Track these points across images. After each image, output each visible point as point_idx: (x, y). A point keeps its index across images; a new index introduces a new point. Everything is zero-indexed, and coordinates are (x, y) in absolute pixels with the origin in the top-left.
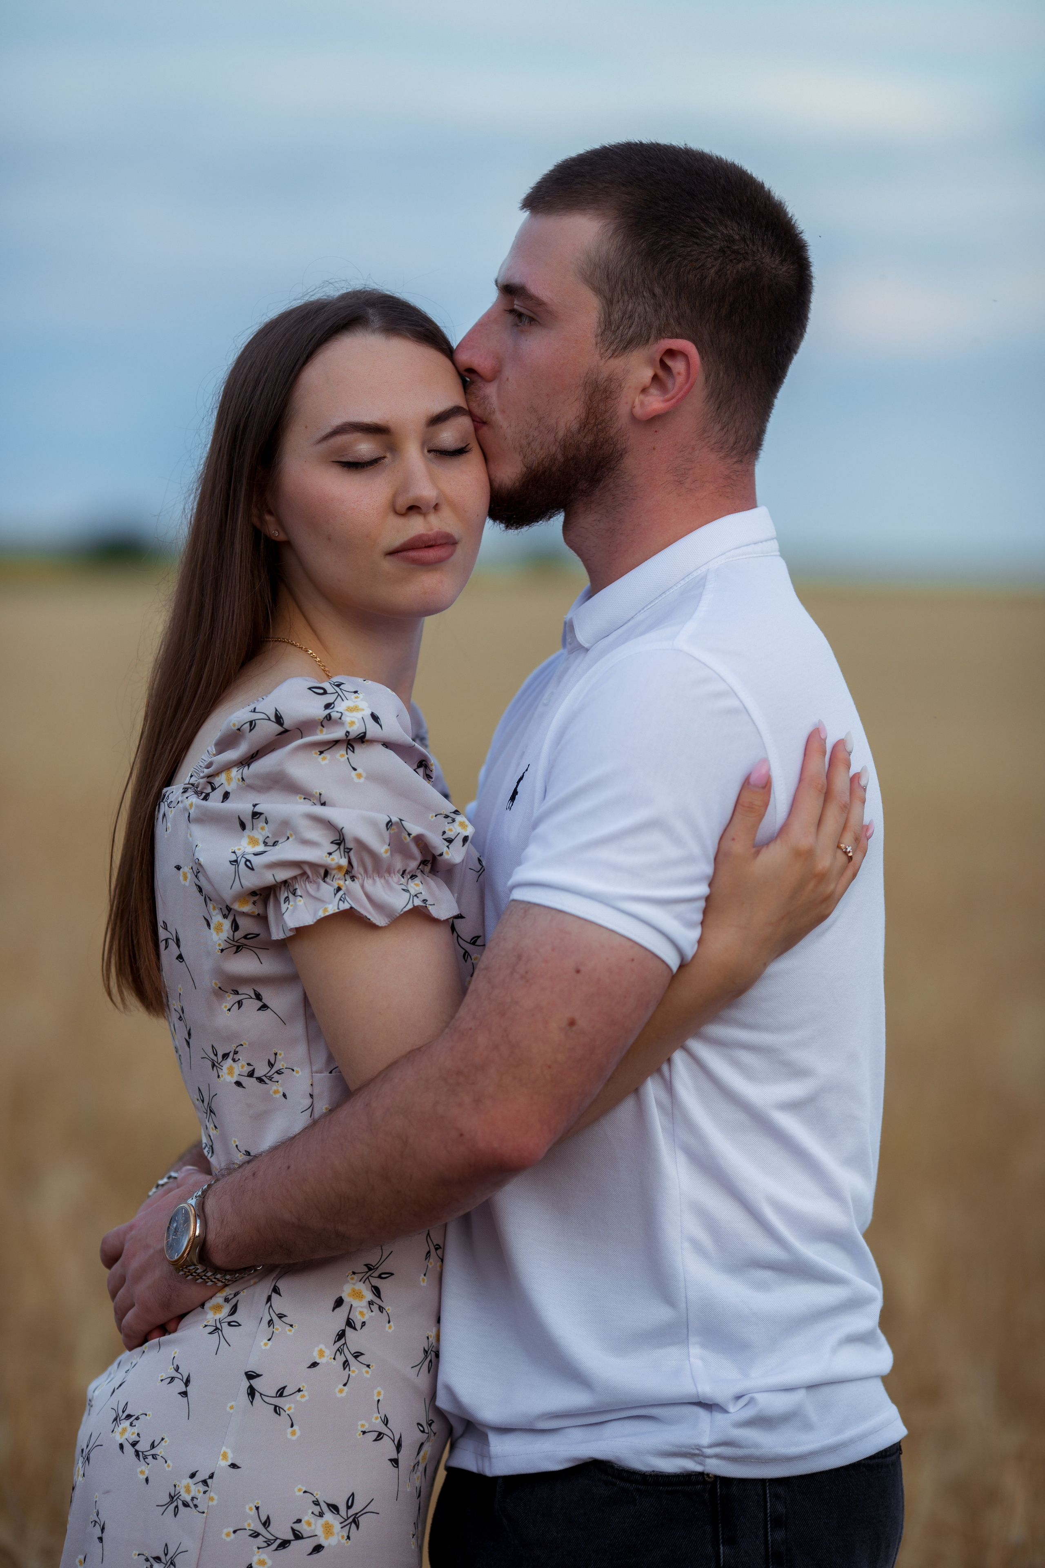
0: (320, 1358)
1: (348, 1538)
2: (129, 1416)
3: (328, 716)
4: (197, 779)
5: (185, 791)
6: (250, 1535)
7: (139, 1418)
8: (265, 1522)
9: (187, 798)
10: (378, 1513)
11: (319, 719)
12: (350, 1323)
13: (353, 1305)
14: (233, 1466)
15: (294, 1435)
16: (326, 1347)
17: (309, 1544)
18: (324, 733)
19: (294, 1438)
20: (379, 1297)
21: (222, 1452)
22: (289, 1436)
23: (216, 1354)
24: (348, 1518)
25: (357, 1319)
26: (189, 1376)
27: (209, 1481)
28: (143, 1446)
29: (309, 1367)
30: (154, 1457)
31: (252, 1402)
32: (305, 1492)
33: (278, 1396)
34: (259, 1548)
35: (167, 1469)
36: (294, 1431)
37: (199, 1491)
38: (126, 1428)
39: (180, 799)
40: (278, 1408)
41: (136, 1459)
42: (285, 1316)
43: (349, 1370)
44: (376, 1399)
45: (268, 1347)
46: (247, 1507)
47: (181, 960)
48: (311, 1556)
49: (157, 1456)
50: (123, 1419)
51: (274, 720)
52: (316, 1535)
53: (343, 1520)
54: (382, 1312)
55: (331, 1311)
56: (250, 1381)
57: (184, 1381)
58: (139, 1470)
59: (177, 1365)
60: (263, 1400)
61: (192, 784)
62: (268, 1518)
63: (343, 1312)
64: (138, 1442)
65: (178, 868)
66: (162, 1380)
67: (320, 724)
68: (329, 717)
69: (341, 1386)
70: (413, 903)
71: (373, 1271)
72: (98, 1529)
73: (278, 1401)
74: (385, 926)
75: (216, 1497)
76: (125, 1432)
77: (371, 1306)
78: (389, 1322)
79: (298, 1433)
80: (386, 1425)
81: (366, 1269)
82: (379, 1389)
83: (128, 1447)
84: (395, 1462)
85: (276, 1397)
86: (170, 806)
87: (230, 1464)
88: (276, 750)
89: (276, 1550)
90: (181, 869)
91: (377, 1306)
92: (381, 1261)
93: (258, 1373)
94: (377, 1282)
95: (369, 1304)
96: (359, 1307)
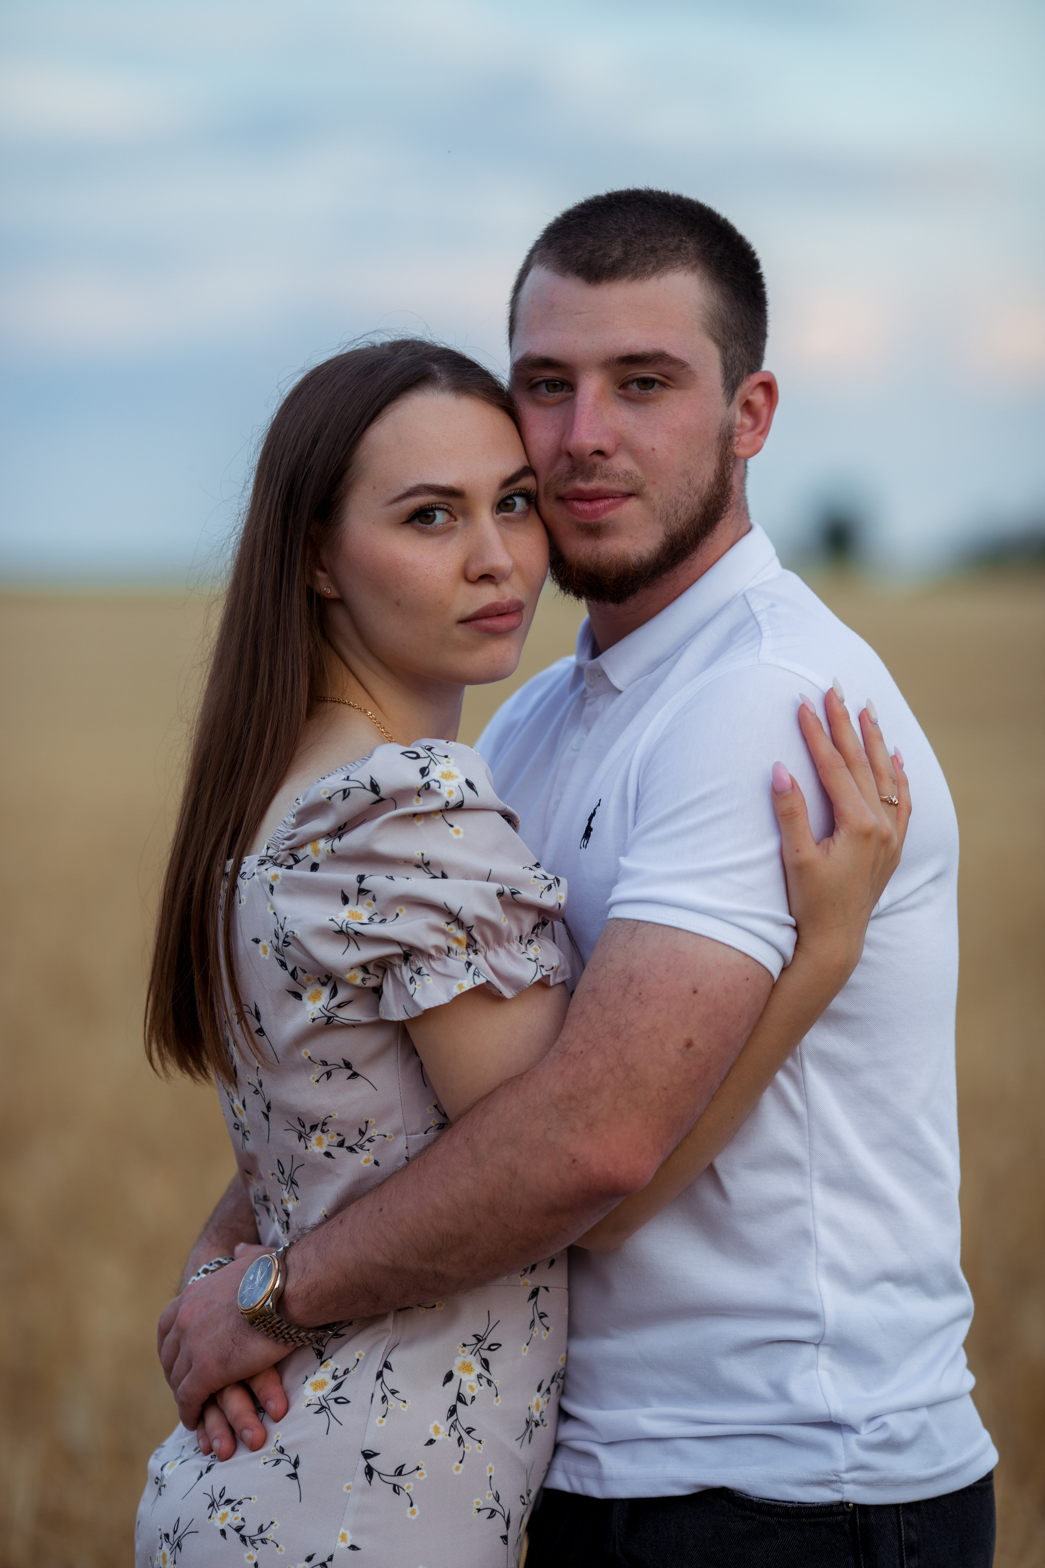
0: (436, 1435)
2: (229, 1501)
3: (427, 784)
4: (276, 852)
5: (262, 863)
7: (242, 1503)
9: (266, 870)
11: (417, 788)
12: (460, 1398)
13: (463, 1380)
14: (353, 1547)
15: (413, 1515)
16: (441, 1423)
18: (421, 803)
19: (414, 1517)
20: (488, 1370)
21: (340, 1534)
22: (409, 1516)
23: (327, 1434)
25: (467, 1394)
26: (298, 1457)
28: (249, 1531)
29: (427, 1445)
30: (263, 1541)
31: (370, 1482)
33: (396, 1474)
35: (279, 1553)
36: (414, 1510)
38: (226, 1514)
39: (255, 871)
40: (397, 1487)
41: (242, 1545)
42: (397, 1392)
43: (464, 1447)
44: (489, 1476)
45: (383, 1424)
47: (262, 1034)
49: (266, 1540)
50: (222, 1505)
51: (370, 788)
54: (490, 1386)
55: (442, 1386)
56: (367, 1460)
57: (293, 1463)
58: (246, 1555)
59: (281, 1447)
60: (381, 1479)
61: (270, 857)
63: (453, 1385)
64: (243, 1527)
65: (257, 941)
67: (417, 793)
68: (427, 786)
69: (457, 1464)
70: (541, 973)
71: (482, 1342)
73: (397, 1480)
74: (513, 998)
76: (226, 1517)
77: (480, 1379)
78: (497, 1396)
80: (498, 1501)
81: (476, 1341)
82: (491, 1465)
83: (230, 1533)
84: (505, 1538)
85: (395, 1476)
86: (243, 877)
87: (349, 1546)
88: (368, 821)
90: (260, 943)
91: (486, 1380)
92: (488, 1332)
93: (375, 1451)
94: (486, 1354)
95: (478, 1377)
96: (468, 1381)
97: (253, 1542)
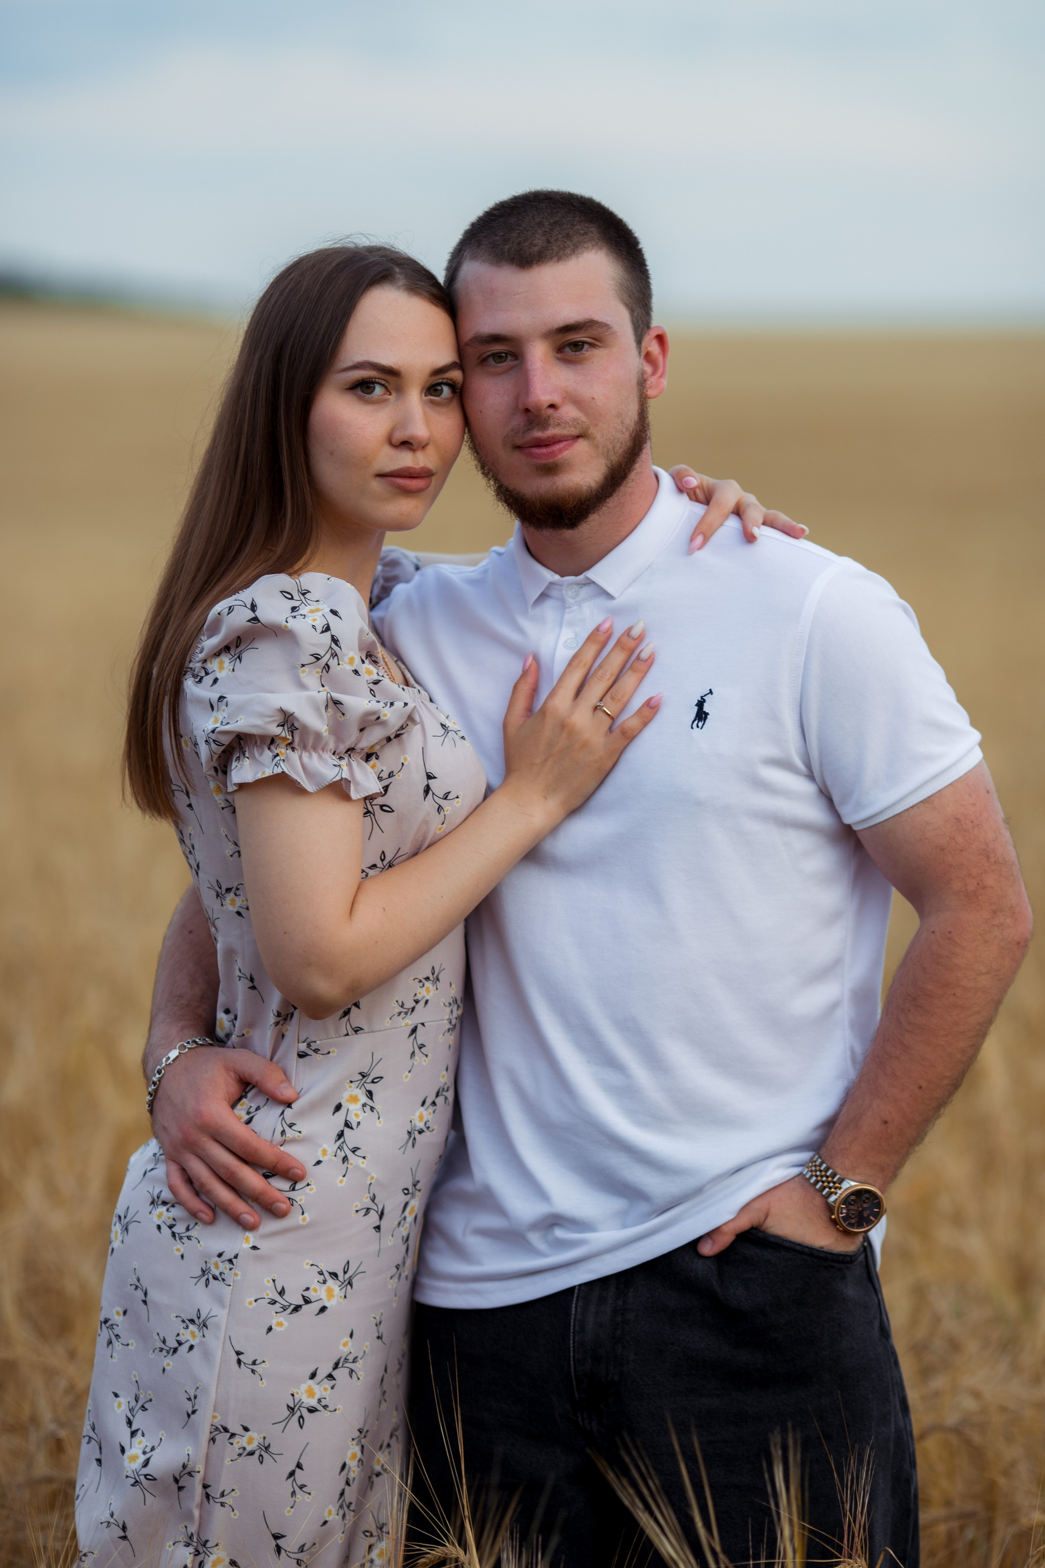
0: (323, 1157)
2: (164, 1203)
4: (194, 664)
6: (269, 1303)
7: (174, 1206)
8: (281, 1292)
12: (347, 1124)
13: (349, 1109)
14: (254, 1248)
15: (304, 1221)
17: (316, 1307)
20: (371, 1099)
21: (245, 1237)
24: (345, 1281)
25: (353, 1120)
27: (234, 1260)
28: (179, 1229)
29: (315, 1165)
30: (189, 1238)
32: (312, 1265)
33: (291, 1190)
34: (276, 1313)
35: (200, 1248)
36: (305, 1218)
37: (226, 1268)
38: (162, 1213)
40: (291, 1200)
41: (173, 1239)
42: (295, 1125)
43: (348, 1163)
44: (369, 1183)
46: (266, 1280)
48: (318, 1316)
49: (192, 1237)
50: (159, 1204)
51: (249, 607)
52: (321, 1299)
53: (341, 1283)
54: (371, 1112)
58: (170, 1249)
61: (190, 668)
62: (283, 1288)
63: (341, 1114)
64: (174, 1224)
69: (341, 1178)
71: (368, 1079)
72: (140, 1293)
73: (291, 1195)
75: (239, 1273)
76: (162, 1216)
77: (364, 1108)
78: (379, 1118)
80: (373, 1201)
81: (361, 1077)
83: (164, 1228)
84: (377, 1228)
87: (251, 1246)
89: (291, 1313)
91: (370, 1107)
92: (371, 1068)
94: (370, 1087)
95: (363, 1106)
96: (354, 1110)
97: (181, 1238)
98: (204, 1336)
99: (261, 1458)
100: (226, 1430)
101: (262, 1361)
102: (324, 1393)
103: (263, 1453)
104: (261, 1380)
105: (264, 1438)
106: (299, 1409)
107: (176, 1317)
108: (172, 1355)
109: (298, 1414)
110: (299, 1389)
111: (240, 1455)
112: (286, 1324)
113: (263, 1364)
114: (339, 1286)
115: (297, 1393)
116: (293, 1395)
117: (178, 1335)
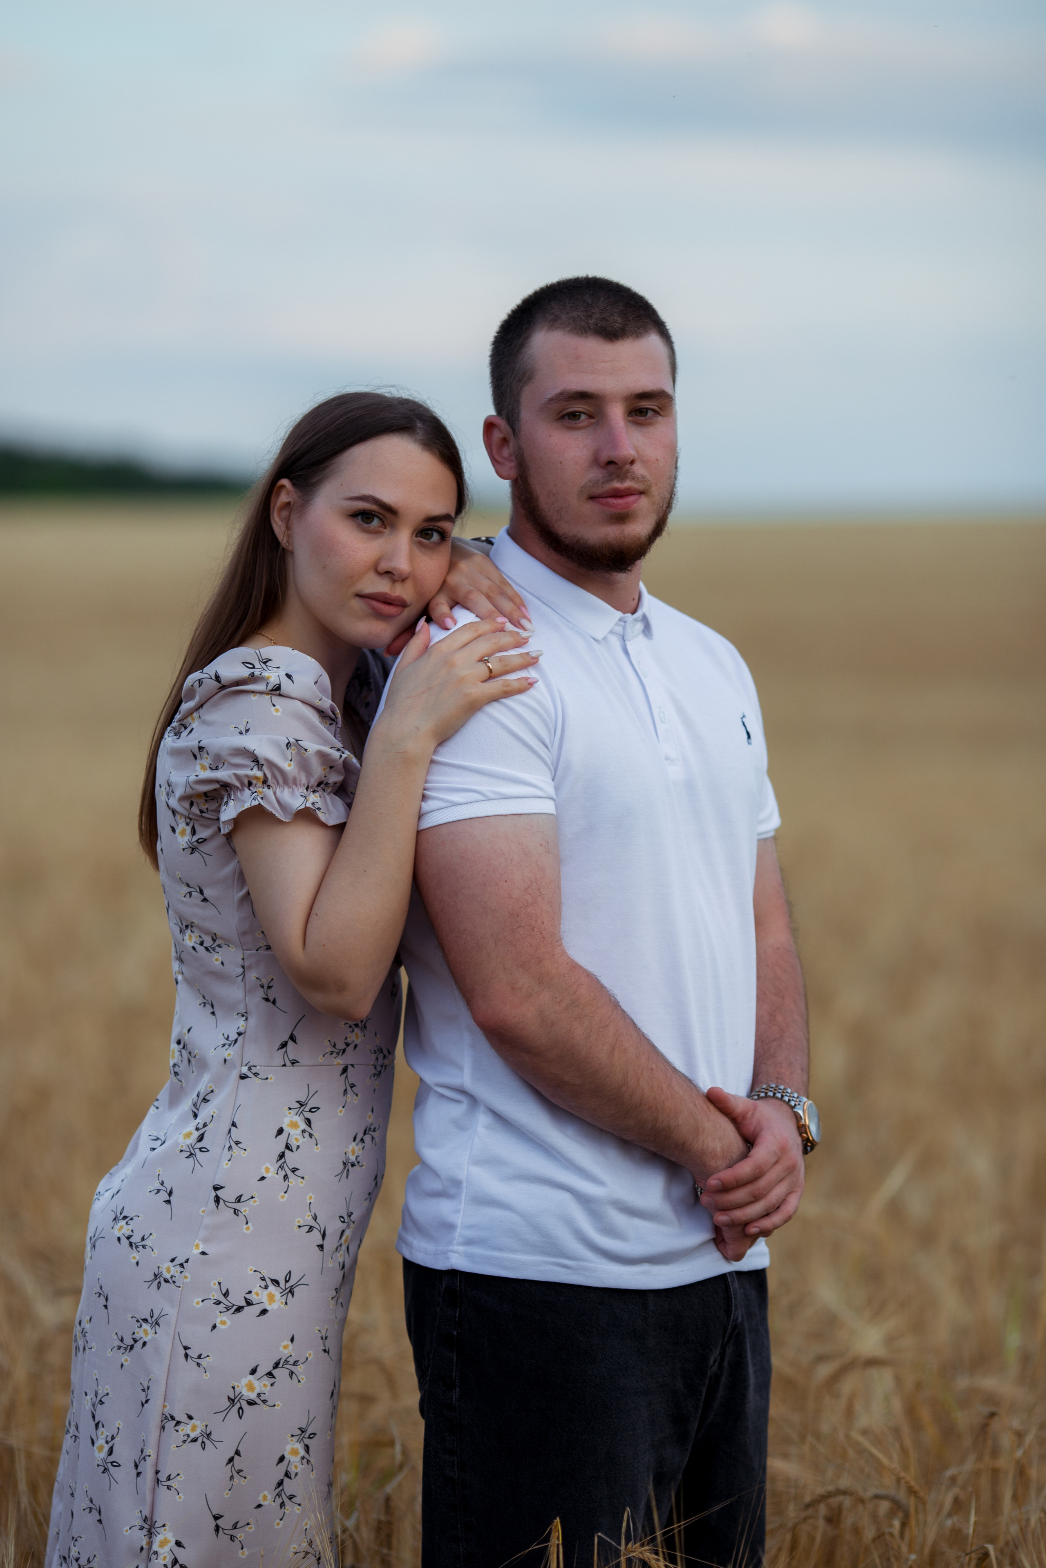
0: (267, 1173)
1: (286, 1303)
2: (125, 1217)
4: (176, 723)
5: (171, 731)
6: (214, 1303)
7: (133, 1219)
8: (225, 1293)
10: (308, 1285)
12: (288, 1147)
13: (291, 1134)
14: (203, 1253)
15: (248, 1230)
16: (271, 1165)
17: (257, 1309)
19: (248, 1232)
20: (310, 1126)
21: (195, 1244)
23: (192, 1173)
24: (286, 1289)
25: (293, 1143)
26: (171, 1188)
27: (185, 1265)
28: (136, 1239)
29: (259, 1180)
30: (144, 1247)
31: (217, 1207)
32: (255, 1271)
33: (236, 1201)
34: (221, 1312)
35: (153, 1255)
36: (249, 1227)
37: (177, 1271)
38: (123, 1226)
40: (236, 1211)
41: (130, 1248)
42: (241, 1143)
43: (288, 1182)
44: (309, 1202)
45: (228, 1166)
46: (212, 1283)
48: (258, 1317)
49: (146, 1246)
50: (120, 1219)
51: (214, 679)
52: (263, 1302)
53: (282, 1291)
54: (311, 1138)
55: (274, 1138)
56: (216, 1191)
57: (168, 1192)
58: (132, 1256)
59: (162, 1181)
60: (225, 1205)
61: (174, 727)
62: (227, 1290)
63: (283, 1138)
64: (132, 1236)
66: (150, 1191)
69: (283, 1194)
70: (305, 805)
71: (306, 1106)
72: (102, 1299)
73: (237, 1206)
74: (287, 823)
75: (189, 1276)
76: (122, 1229)
78: (317, 1145)
79: (251, 1228)
80: (316, 1220)
81: (299, 1106)
82: (311, 1194)
83: (124, 1240)
84: (322, 1247)
85: (235, 1203)
87: (200, 1252)
89: (233, 1313)
91: (308, 1133)
92: (309, 1098)
93: (221, 1185)
94: (308, 1115)
95: (303, 1132)
96: (295, 1135)
98: (156, 1333)
99: (203, 1444)
100: (173, 1418)
101: (206, 1355)
102: (263, 1389)
103: (205, 1440)
104: (206, 1372)
105: (206, 1426)
106: (238, 1400)
107: (132, 1317)
108: (130, 1351)
109: (238, 1405)
110: (240, 1383)
111: (184, 1441)
112: (229, 1323)
113: (207, 1358)
114: (281, 1293)
115: (238, 1386)
116: (234, 1388)
117: (134, 1333)
